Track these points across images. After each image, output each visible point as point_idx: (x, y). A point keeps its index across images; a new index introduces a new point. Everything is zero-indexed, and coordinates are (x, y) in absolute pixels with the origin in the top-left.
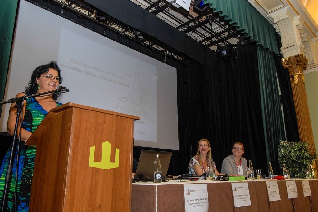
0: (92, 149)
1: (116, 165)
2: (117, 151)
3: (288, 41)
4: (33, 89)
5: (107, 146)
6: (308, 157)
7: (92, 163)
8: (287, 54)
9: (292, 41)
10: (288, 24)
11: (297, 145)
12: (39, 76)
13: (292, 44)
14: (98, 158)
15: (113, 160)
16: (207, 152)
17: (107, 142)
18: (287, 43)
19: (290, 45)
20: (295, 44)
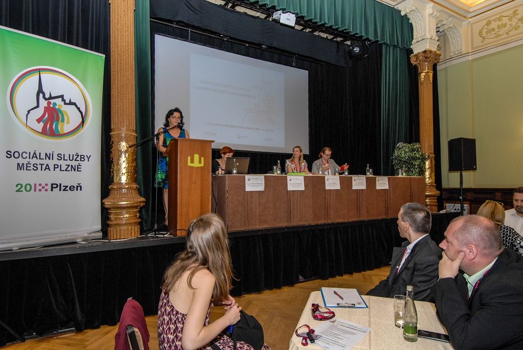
0: (189, 158)
1: (202, 165)
2: (203, 159)
3: (419, 33)
4: (167, 125)
5: (196, 157)
6: (418, 157)
7: (189, 164)
8: (417, 48)
9: (423, 34)
10: (418, 14)
11: (409, 147)
12: (169, 117)
13: (422, 38)
14: (192, 161)
15: (200, 162)
16: (299, 155)
17: (196, 155)
18: (418, 36)
19: (420, 39)
20: (424, 37)
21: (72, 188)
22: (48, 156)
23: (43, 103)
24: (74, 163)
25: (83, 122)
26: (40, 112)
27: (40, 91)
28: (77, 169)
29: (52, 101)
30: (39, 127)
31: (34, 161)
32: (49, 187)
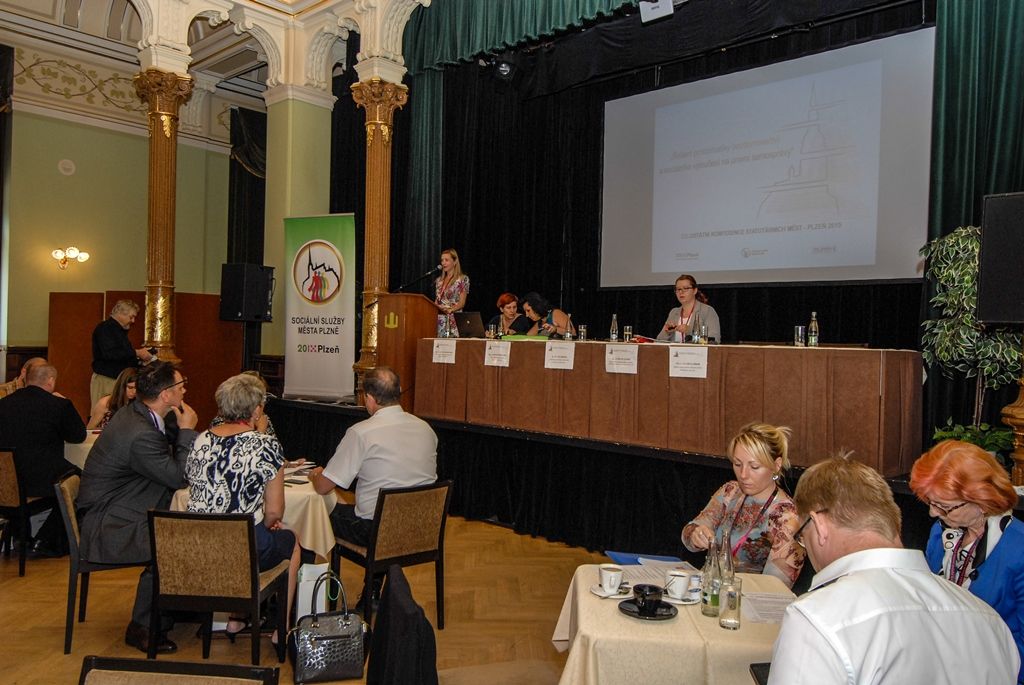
0: (386, 317)
21: (332, 350)
22: (316, 321)
23: (312, 274)
24: (333, 326)
25: (339, 286)
26: (309, 282)
27: (310, 264)
28: (334, 331)
29: (317, 270)
30: (309, 295)
31: (308, 325)
32: (317, 349)
